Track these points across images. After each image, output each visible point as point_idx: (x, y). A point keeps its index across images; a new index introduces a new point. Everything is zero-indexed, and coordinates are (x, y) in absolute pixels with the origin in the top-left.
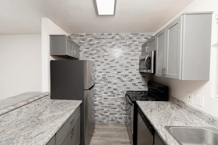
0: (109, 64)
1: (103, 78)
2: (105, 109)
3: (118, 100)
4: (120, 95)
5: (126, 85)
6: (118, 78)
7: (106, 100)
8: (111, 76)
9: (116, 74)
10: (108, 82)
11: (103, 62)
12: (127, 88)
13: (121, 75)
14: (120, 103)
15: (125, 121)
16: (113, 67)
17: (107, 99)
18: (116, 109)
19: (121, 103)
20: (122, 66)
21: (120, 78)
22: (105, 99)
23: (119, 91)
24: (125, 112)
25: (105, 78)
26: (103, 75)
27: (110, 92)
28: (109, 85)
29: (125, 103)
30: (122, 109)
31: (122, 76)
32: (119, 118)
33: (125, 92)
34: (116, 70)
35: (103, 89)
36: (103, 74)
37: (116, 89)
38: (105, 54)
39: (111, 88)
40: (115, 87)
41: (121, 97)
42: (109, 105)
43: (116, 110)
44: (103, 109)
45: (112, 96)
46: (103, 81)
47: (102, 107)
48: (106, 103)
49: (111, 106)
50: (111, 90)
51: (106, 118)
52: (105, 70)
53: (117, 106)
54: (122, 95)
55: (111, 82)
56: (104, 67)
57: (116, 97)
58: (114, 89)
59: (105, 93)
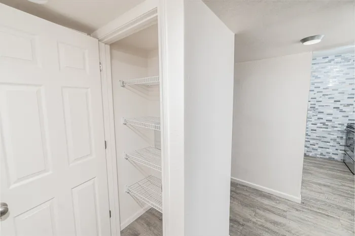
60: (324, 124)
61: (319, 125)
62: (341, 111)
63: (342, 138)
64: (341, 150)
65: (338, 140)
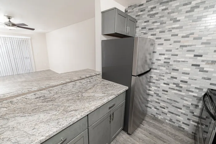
0: (179, 42)
1: (165, 62)
2: (162, 104)
3: (185, 98)
4: (192, 92)
5: (209, 79)
6: (193, 65)
7: (166, 93)
8: (179, 61)
9: (190, 58)
10: (173, 69)
11: (169, 40)
12: (211, 84)
13: (203, 61)
14: (190, 104)
15: (194, 132)
16: (186, 46)
17: (167, 91)
18: (181, 109)
19: (192, 104)
20: (209, 43)
21: (199, 65)
22: (163, 90)
23: (192, 85)
24: (197, 119)
25: (169, 62)
26: (165, 58)
27: (174, 84)
28: (174, 74)
29: (200, 107)
30: (193, 113)
31: (204, 63)
32: (183, 123)
33: (205, 90)
34: (193, 51)
35: (162, 77)
36: (166, 56)
37: (186, 82)
38: (173, 26)
39: (176, 78)
40: (185, 78)
41: (194, 96)
42: (169, 101)
43: (179, 110)
44: (159, 103)
45: (176, 90)
46: (164, 67)
47: (158, 99)
48: (165, 97)
49: (172, 102)
50: (175, 81)
51: (161, 114)
52: (171, 51)
53: (184, 106)
54: (196, 92)
55: (178, 70)
56: (169, 47)
57: (183, 94)
58: (182, 81)
59: (164, 84)
60: (177, 85)
61: (172, 86)
62: (202, 70)
63: (197, 106)
64: (193, 121)
65: (192, 108)
